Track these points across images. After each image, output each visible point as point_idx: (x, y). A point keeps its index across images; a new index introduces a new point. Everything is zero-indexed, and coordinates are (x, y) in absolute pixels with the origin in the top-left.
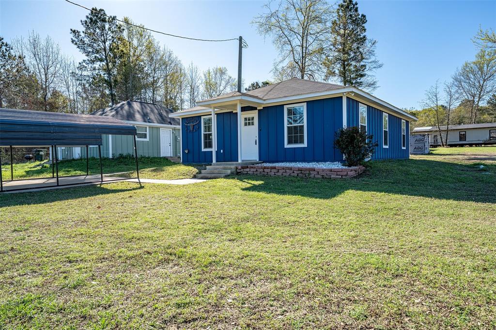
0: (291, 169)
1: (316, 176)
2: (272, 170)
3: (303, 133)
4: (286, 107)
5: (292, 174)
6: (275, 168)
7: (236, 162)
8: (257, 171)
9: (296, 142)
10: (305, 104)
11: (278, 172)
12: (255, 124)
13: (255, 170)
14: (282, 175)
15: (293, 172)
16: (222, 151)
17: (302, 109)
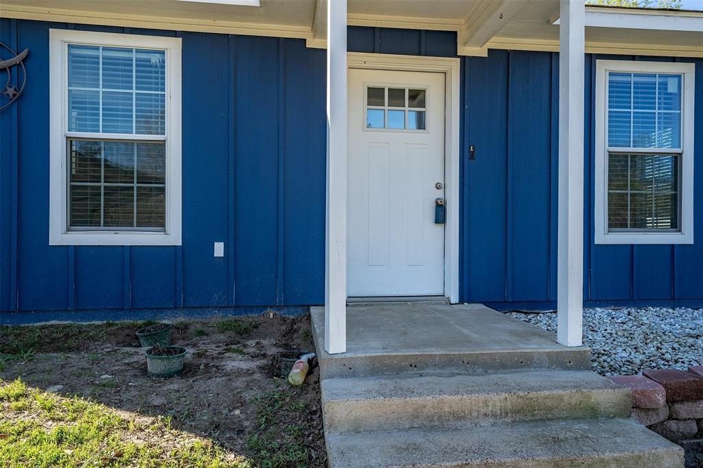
16: (219, 249)
17: (672, 87)
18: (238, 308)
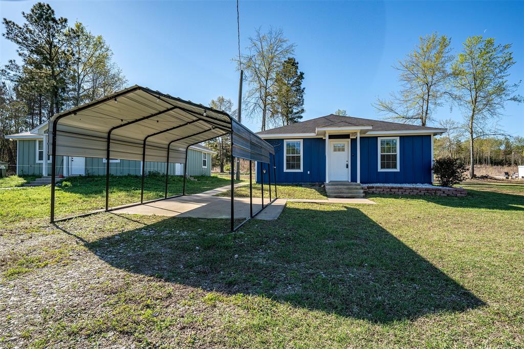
0: (417, 189)
1: (441, 195)
2: (400, 190)
3: (396, 160)
4: (379, 140)
5: (419, 193)
6: (401, 188)
7: (355, 183)
8: (383, 191)
9: (388, 167)
10: (398, 139)
11: (405, 191)
12: (345, 150)
13: (382, 190)
14: (409, 194)
15: (420, 192)
16: (309, 172)
17: (394, 142)
18: (312, 182)
